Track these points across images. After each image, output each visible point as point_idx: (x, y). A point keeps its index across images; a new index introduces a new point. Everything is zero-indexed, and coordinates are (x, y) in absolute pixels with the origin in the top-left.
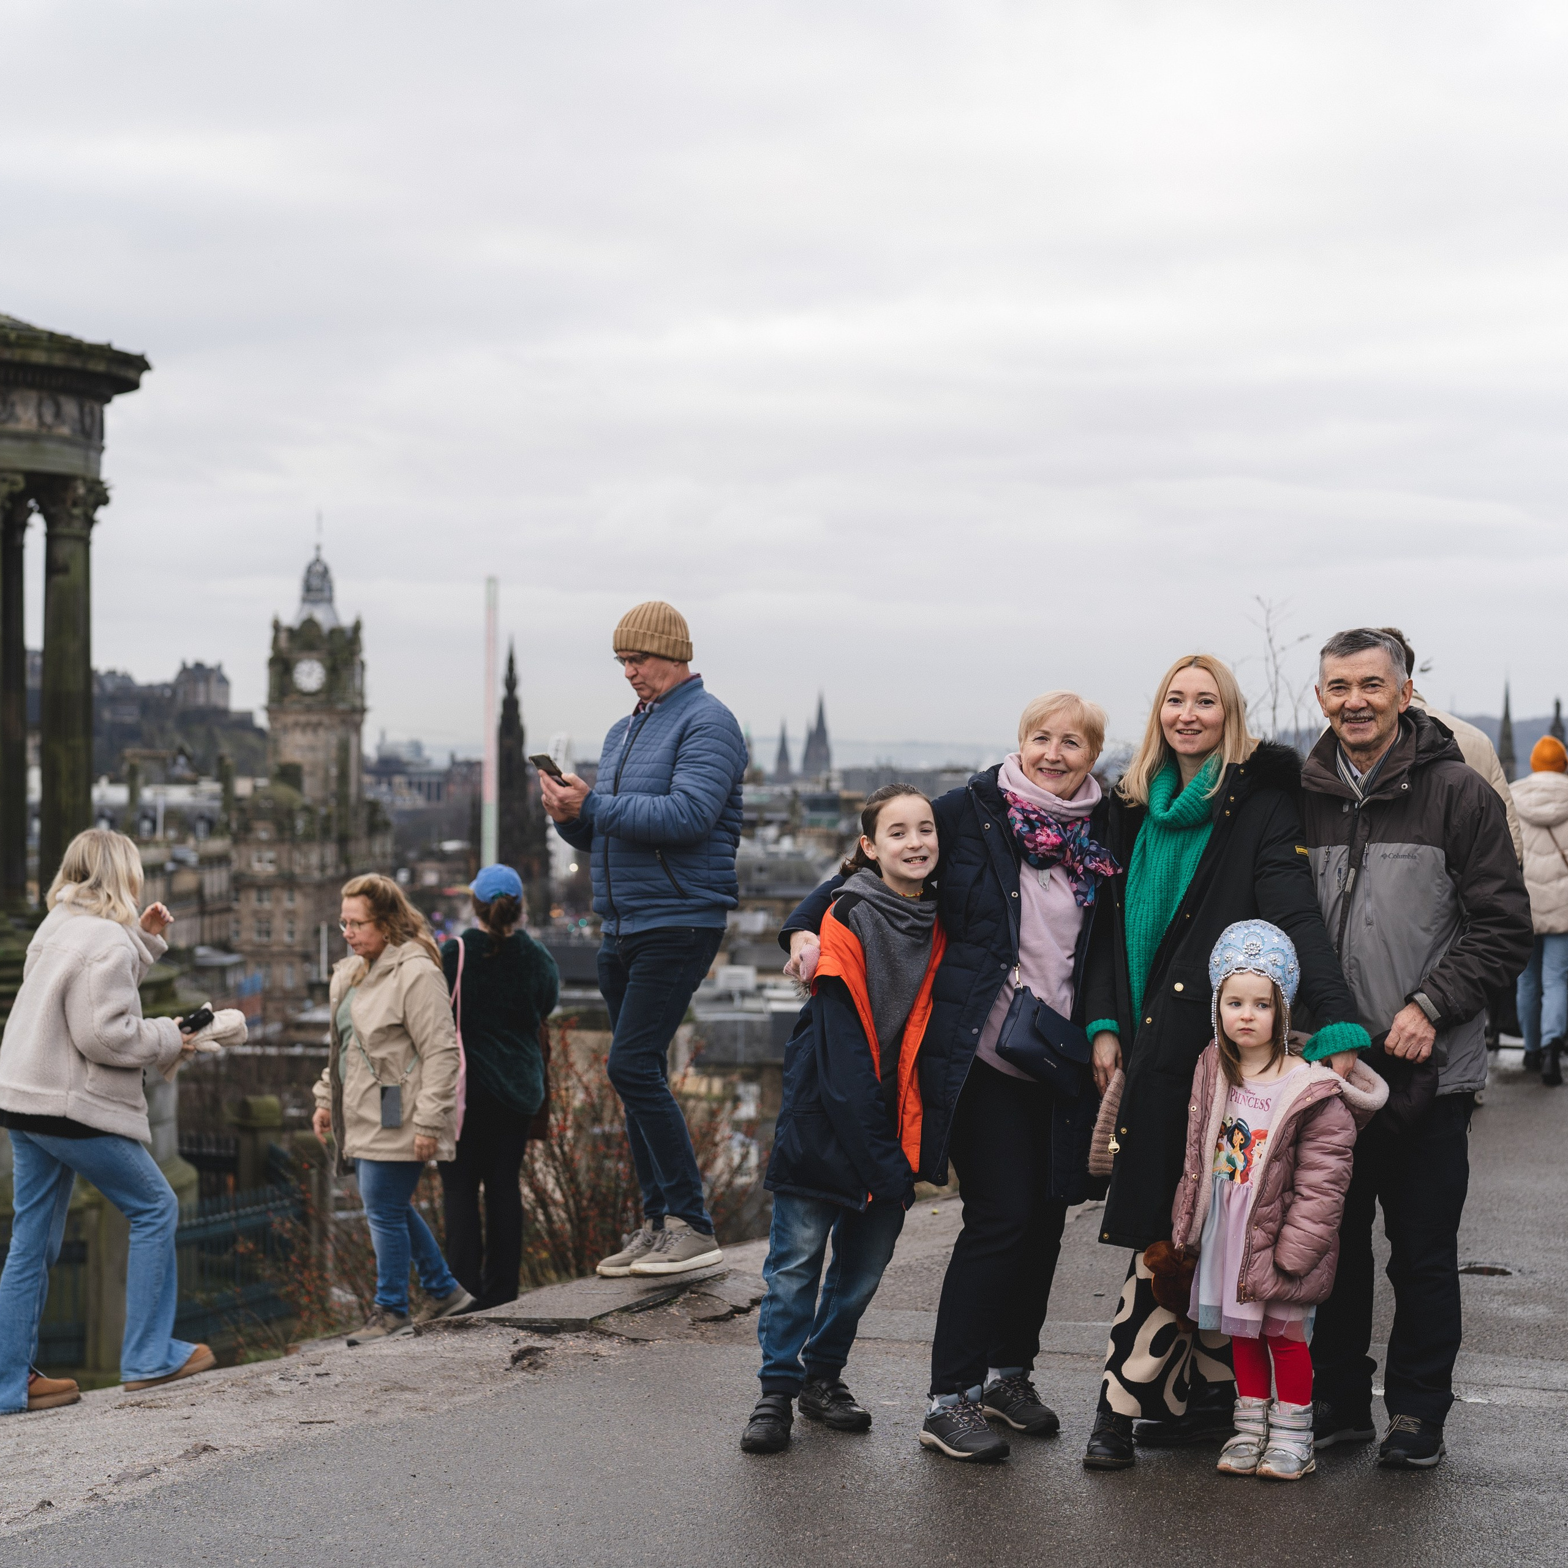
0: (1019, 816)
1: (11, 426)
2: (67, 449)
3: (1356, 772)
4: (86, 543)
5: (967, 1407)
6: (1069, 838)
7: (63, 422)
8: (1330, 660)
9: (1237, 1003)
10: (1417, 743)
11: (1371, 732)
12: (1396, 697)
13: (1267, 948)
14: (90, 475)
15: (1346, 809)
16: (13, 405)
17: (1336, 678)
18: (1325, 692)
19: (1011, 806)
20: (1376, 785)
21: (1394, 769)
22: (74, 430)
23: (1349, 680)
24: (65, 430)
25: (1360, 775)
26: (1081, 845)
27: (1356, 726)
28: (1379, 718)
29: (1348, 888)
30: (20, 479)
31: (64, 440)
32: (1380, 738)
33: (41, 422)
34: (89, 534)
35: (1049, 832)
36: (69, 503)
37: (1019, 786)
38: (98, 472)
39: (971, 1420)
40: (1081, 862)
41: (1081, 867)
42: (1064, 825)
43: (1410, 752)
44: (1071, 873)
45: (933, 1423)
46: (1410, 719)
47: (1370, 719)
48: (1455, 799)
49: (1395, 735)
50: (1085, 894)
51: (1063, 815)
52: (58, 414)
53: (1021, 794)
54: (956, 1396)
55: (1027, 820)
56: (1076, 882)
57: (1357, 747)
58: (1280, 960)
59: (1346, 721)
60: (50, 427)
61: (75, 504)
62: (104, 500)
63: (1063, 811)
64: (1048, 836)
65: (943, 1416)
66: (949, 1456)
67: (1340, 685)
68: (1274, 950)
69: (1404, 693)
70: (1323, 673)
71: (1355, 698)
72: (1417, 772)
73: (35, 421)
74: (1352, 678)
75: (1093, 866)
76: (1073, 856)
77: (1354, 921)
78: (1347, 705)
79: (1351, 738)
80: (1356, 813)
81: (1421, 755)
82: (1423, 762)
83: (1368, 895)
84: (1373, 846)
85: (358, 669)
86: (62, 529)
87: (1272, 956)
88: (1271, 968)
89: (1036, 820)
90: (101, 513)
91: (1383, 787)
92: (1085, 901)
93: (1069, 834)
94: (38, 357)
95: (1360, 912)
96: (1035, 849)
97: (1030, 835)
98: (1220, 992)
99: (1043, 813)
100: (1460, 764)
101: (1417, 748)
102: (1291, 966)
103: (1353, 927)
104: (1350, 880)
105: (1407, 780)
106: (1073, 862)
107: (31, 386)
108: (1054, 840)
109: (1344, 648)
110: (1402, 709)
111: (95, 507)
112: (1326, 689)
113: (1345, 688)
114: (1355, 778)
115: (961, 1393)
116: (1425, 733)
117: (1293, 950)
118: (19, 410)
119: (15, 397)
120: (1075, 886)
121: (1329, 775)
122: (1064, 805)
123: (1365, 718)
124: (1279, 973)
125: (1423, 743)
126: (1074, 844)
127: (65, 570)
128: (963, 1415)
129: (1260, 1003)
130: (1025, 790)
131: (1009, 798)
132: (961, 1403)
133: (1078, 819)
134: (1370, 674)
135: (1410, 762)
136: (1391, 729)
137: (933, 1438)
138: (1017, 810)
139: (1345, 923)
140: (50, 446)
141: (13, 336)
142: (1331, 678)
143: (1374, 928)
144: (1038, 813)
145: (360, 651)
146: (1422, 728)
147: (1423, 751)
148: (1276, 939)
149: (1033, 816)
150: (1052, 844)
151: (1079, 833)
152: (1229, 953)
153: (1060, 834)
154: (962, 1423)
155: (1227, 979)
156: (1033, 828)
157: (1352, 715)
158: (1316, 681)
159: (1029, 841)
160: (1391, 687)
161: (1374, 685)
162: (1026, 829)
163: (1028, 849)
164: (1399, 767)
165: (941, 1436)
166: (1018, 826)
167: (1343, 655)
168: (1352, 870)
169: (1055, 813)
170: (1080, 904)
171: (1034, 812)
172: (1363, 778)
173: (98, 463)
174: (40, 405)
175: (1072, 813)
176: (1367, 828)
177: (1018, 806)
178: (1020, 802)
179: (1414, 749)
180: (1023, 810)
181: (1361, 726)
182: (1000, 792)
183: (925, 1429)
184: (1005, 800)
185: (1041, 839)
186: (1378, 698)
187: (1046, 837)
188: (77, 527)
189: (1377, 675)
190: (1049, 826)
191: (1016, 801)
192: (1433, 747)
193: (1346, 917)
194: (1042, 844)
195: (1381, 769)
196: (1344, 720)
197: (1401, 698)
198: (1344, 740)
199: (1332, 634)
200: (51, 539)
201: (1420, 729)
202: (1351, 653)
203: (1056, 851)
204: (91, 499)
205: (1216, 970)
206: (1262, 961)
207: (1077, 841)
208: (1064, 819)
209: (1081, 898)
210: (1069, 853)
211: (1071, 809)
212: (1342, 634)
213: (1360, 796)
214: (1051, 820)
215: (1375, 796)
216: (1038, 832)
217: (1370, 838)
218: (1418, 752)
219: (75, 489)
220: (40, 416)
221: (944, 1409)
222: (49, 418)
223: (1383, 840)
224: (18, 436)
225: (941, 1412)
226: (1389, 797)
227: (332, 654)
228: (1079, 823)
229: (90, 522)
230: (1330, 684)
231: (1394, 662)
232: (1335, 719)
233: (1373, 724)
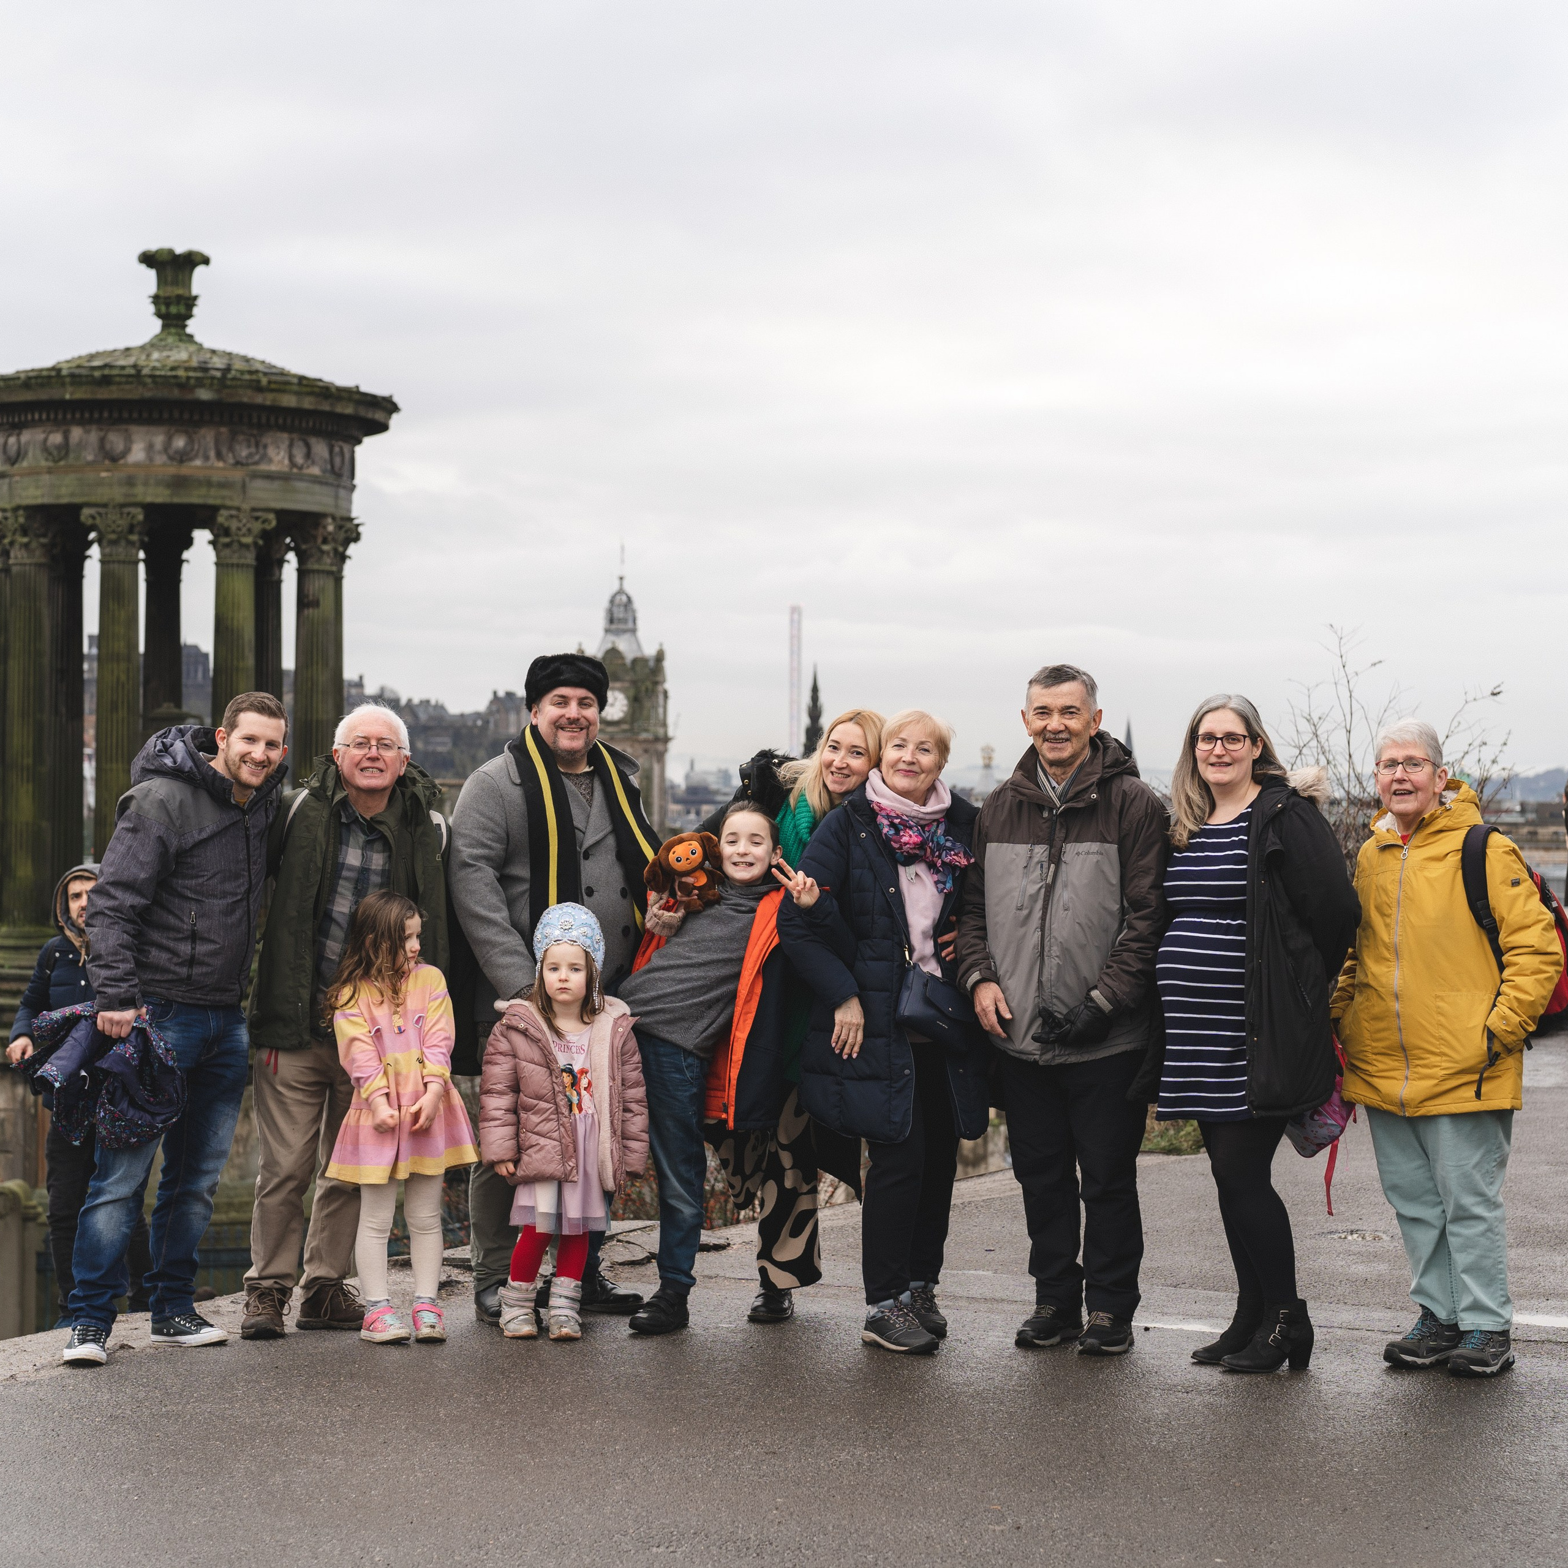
0: (886, 822)
1: (264, 467)
2: (317, 488)
3: (1054, 784)
4: (338, 579)
5: (901, 1310)
6: (928, 838)
7: (313, 463)
8: (1037, 689)
9: (555, 969)
10: (1104, 759)
11: (1067, 751)
12: (1088, 723)
13: (578, 923)
14: (341, 513)
15: (1046, 814)
16: (265, 447)
17: (1041, 705)
18: (1030, 715)
19: (878, 814)
20: (1070, 795)
21: (1084, 782)
22: (324, 471)
23: (1052, 707)
24: (315, 471)
25: (1057, 786)
26: (938, 843)
27: (1055, 745)
28: (1074, 740)
29: (1049, 880)
30: (271, 516)
31: (315, 480)
32: (1074, 757)
33: (293, 464)
34: (341, 570)
35: (911, 833)
36: (320, 540)
37: (883, 796)
38: (349, 511)
39: (906, 1320)
40: (939, 856)
41: (940, 861)
42: (923, 827)
43: (1098, 767)
44: (932, 866)
45: (872, 1324)
46: (1099, 742)
47: (1067, 740)
48: (1126, 808)
49: (1087, 753)
50: (944, 883)
51: (921, 819)
52: (308, 455)
53: (884, 803)
54: (891, 1301)
55: (892, 825)
56: (937, 874)
57: (1053, 763)
58: (589, 932)
59: (1047, 740)
60: (301, 468)
61: (325, 541)
62: (357, 538)
63: (921, 816)
64: (911, 836)
65: (882, 1318)
66: (889, 1350)
67: (1044, 711)
68: (584, 925)
69: (1094, 720)
70: (1029, 699)
71: (1055, 722)
72: (1103, 784)
73: (286, 462)
74: (1054, 706)
75: (948, 859)
76: (933, 853)
77: (1054, 907)
78: (1049, 728)
79: (1051, 756)
80: (1054, 818)
81: (1107, 770)
82: (1108, 775)
83: (1065, 886)
84: (1069, 845)
85: (661, 697)
86: (312, 565)
87: (583, 930)
88: (582, 939)
89: (900, 824)
90: (352, 549)
91: (1077, 796)
92: (944, 888)
93: (927, 834)
94: (289, 401)
95: (1058, 900)
96: (900, 848)
97: (895, 837)
98: (542, 962)
99: (905, 818)
100: (1134, 779)
101: (1103, 764)
102: (598, 937)
103: (1053, 911)
104: (1051, 874)
105: (1096, 791)
106: (933, 857)
107: (283, 428)
108: (915, 839)
109: (1048, 680)
110: (1093, 733)
111: (346, 544)
112: (1031, 713)
113: (1047, 714)
114: (1053, 788)
115: (896, 1299)
116: (1110, 752)
117: (598, 925)
118: (271, 451)
119: (267, 439)
120: (936, 877)
121: (1032, 786)
122: (922, 810)
123: (1063, 739)
124: (589, 942)
125: (1109, 760)
126: (932, 841)
127: (316, 604)
128: (898, 1316)
129: (574, 968)
130: (888, 799)
131: (876, 807)
132: (896, 1307)
133: (934, 821)
134: (1069, 703)
135: (1098, 776)
136: (1083, 749)
137: (873, 1336)
138: (883, 817)
139: (1047, 909)
140: (300, 485)
141: (264, 381)
142: (1036, 705)
143: (1070, 913)
144: (901, 818)
145: (664, 681)
146: (1108, 747)
147: (1108, 767)
148: (584, 917)
149: (897, 821)
150: (914, 843)
151: (935, 832)
152: (548, 930)
153: (920, 834)
154: (898, 1323)
155: (547, 950)
156: (897, 831)
157: (1052, 736)
158: (1023, 706)
159: (895, 842)
160: (1086, 715)
161: (1072, 713)
162: (892, 832)
163: (895, 849)
164: (1089, 780)
165: (881, 1335)
166: (885, 830)
167: (1047, 686)
168: (1053, 866)
169: (914, 817)
170: (941, 891)
171: (898, 817)
172: (1059, 789)
173: (350, 501)
174: (291, 446)
175: (928, 817)
176: (1064, 831)
177: (883, 813)
178: (885, 809)
179: (1101, 765)
180: (888, 817)
181: (1059, 746)
182: (869, 803)
183: (866, 1329)
184: (873, 810)
185: (905, 839)
186: (1074, 724)
187: (909, 837)
188: (327, 563)
189: (1074, 705)
190: (911, 828)
191: (882, 809)
192: (1116, 763)
193: (1048, 904)
194: (906, 844)
195: (1073, 782)
196: (1045, 740)
197: (1093, 724)
198: (1043, 756)
199: (1039, 668)
200: (302, 573)
201: (1106, 748)
202: (1053, 685)
203: (918, 849)
204: (342, 536)
205: (539, 945)
206: (574, 934)
207: (935, 839)
208: (922, 822)
209: (941, 886)
210: (929, 850)
211: (927, 813)
212: (1046, 668)
213: (1058, 804)
214: (912, 823)
215: (1069, 804)
216: (902, 833)
217: (1066, 840)
218: (1104, 768)
219: (325, 527)
220: (291, 458)
221: (882, 1312)
222: (299, 459)
223: (1078, 839)
224: (269, 477)
225: (880, 1315)
226: (1081, 805)
227: (634, 683)
228: (935, 824)
229: (343, 558)
230: (1035, 709)
231: (1089, 694)
232: (1037, 738)
233: (1068, 744)
